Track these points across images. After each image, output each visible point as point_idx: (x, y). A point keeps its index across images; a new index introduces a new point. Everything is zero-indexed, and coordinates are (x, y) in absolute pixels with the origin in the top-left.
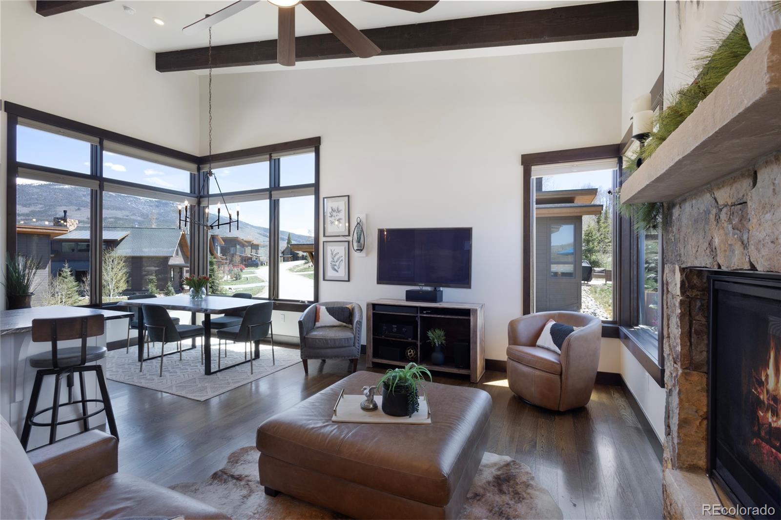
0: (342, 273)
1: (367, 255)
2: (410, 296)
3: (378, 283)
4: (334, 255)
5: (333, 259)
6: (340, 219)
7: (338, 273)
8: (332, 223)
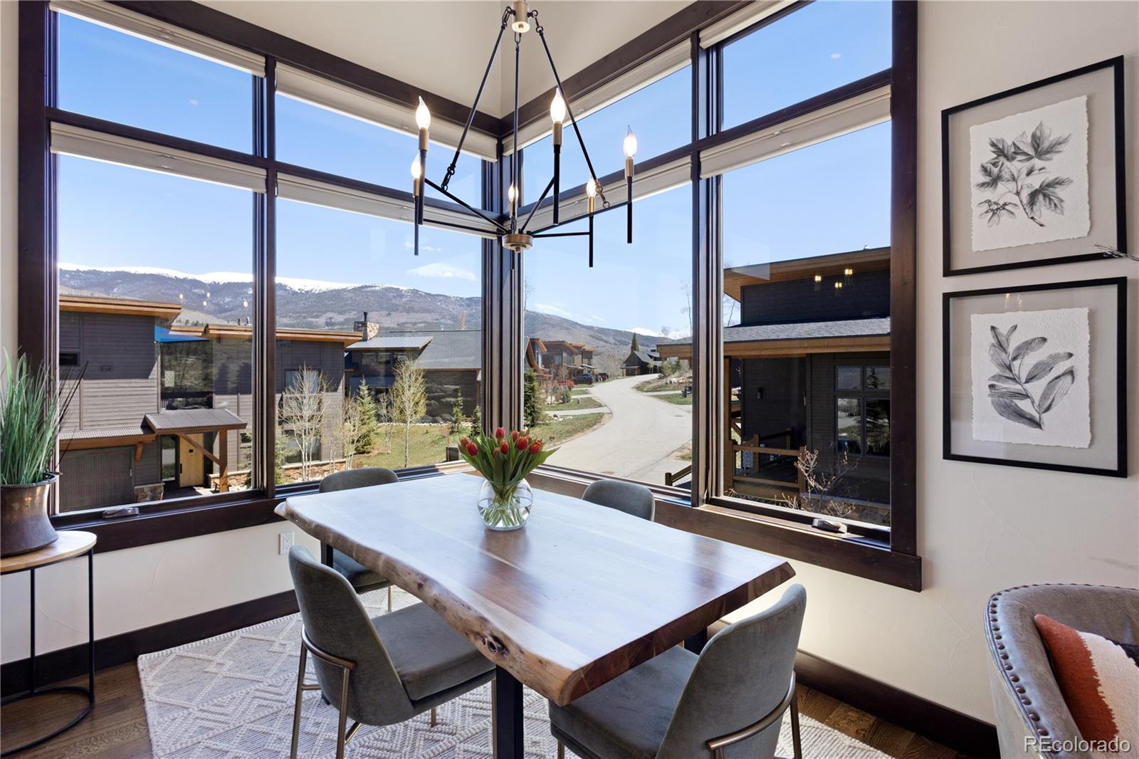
4: (1011, 349)
5: (1009, 368)
6: (1058, 182)
7: (1038, 430)
8: (996, 209)
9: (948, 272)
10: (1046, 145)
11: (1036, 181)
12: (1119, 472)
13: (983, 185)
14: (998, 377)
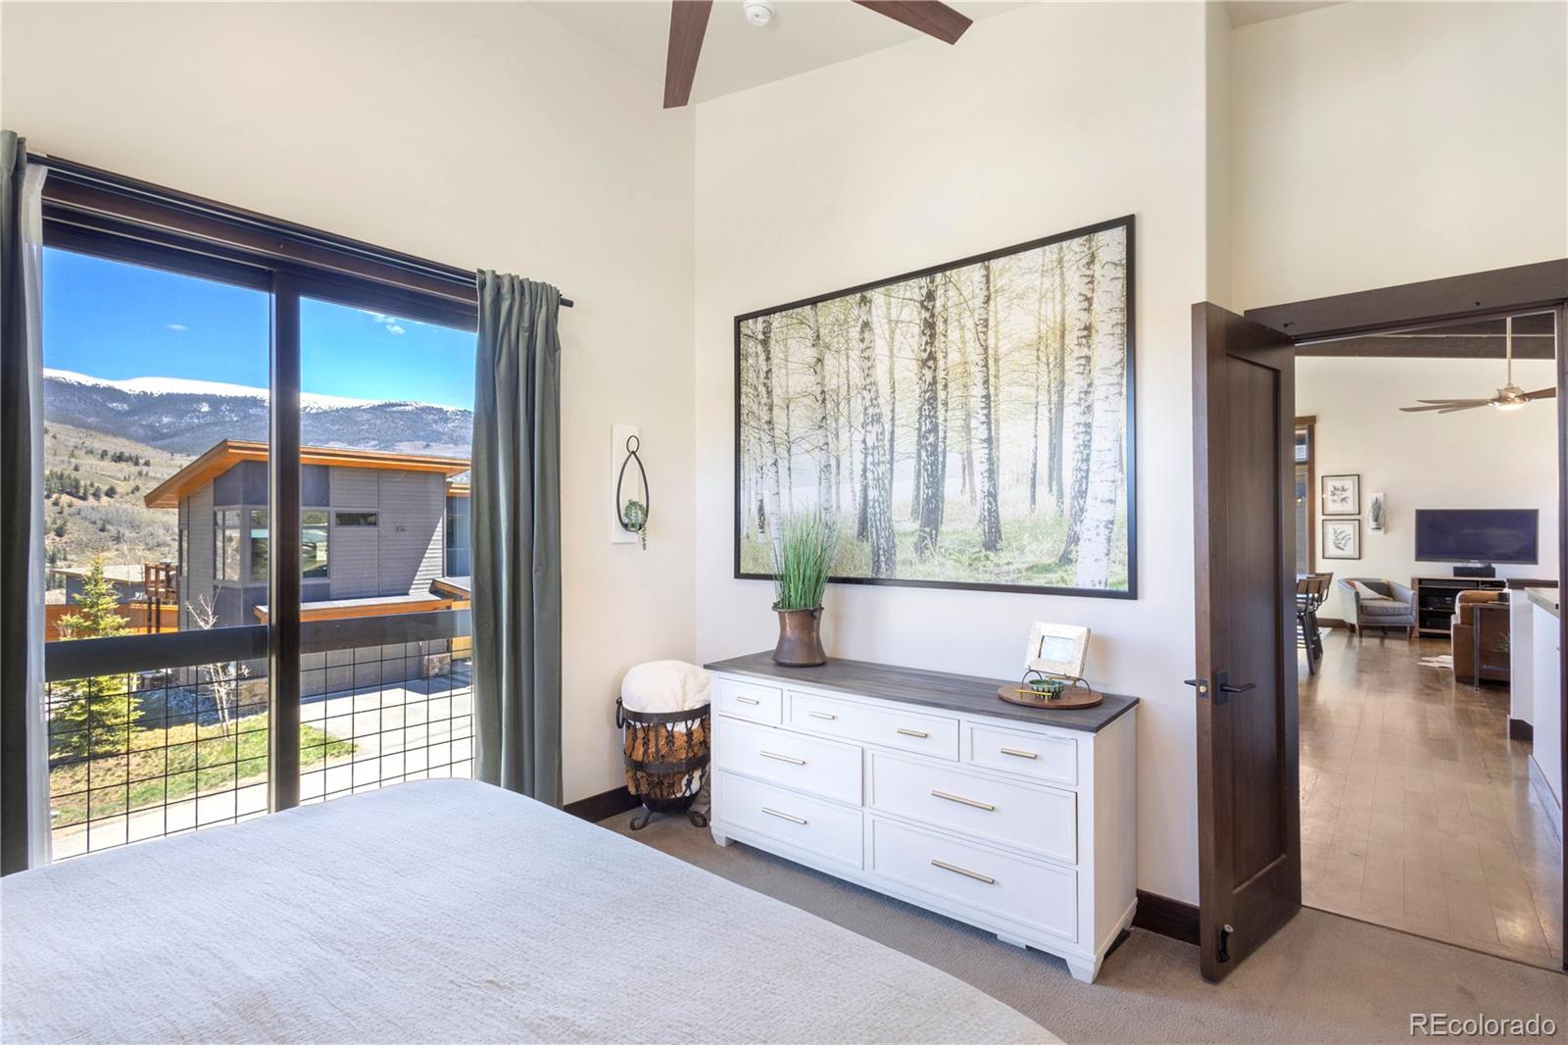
0: (1350, 549)
1: (1386, 532)
2: (1457, 571)
3: (1417, 560)
4: (1338, 533)
5: (1338, 537)
6: (1347, 497)
7: (1343, 551)
8: (1335, 501)
9: (1323, 514)
10: (1345, 489)
11: (1343, 496)
12: (1360, 558)
13: (1331, 495)
14: (1335, 539)
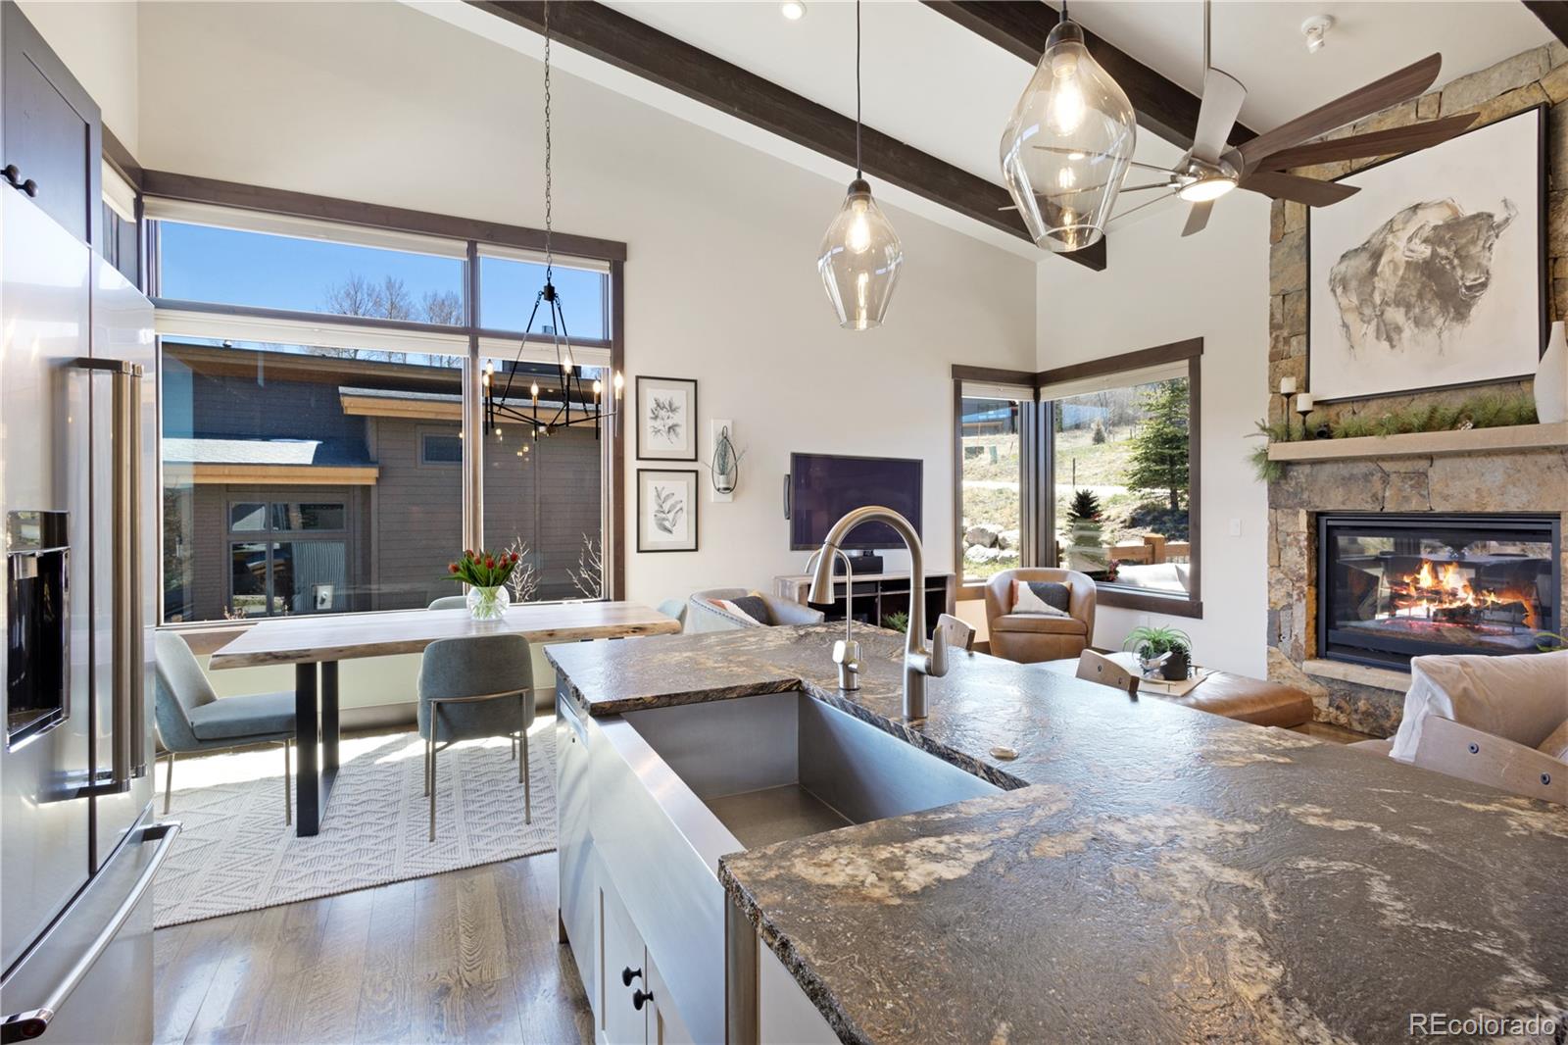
0: (682, 536)
1: (734, 497)
3: (793, 548)
4: (662, 498)
5: (661, 507)
6: (676, 425)
7: (670, 535)
8: (657, 431)
9: (638, 458)
10: (673, 407)
11: (670, 423)
12: (696, 550)
13: (652, 418)
14: (657, 511)
